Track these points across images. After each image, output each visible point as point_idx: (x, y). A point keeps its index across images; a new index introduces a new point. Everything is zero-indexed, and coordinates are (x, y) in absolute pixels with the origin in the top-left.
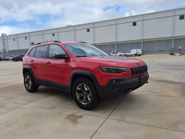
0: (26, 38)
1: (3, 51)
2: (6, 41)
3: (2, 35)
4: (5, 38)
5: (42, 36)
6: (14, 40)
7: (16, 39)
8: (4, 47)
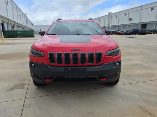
0: (126, 15)
1: (107, 26)
2: (110, 18)
3: (109, 13)
4: (111, 16)
5: (140, 11)
6: (116, 17)
7: (118, 16)
8: (108, 23)
